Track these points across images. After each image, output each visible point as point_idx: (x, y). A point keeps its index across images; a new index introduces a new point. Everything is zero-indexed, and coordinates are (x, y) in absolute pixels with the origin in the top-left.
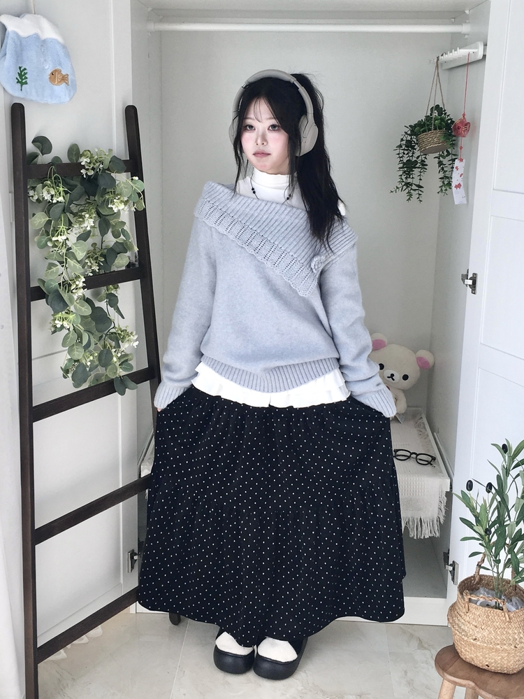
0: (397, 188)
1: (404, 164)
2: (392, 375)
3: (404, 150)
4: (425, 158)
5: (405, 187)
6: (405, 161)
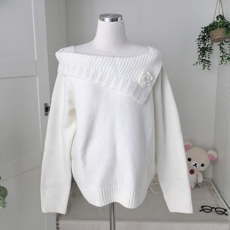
0: (197, 63)
1: (201, 49)
2: (196, 164)
3: (201, 41)
4: (212, 46)
5: (201, 62)
6: (201, 48)
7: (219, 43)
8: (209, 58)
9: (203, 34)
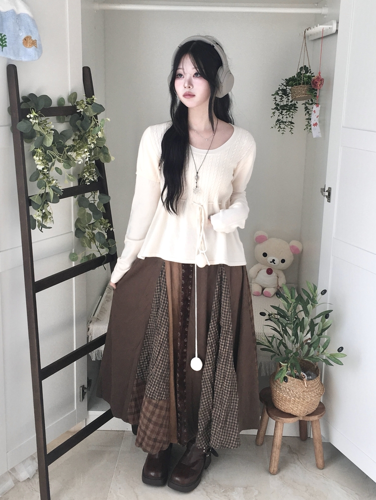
7: (304, 102)
8: (292, 118)
9: (285, 88)
